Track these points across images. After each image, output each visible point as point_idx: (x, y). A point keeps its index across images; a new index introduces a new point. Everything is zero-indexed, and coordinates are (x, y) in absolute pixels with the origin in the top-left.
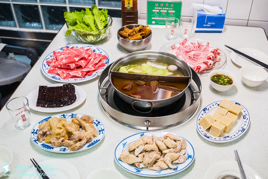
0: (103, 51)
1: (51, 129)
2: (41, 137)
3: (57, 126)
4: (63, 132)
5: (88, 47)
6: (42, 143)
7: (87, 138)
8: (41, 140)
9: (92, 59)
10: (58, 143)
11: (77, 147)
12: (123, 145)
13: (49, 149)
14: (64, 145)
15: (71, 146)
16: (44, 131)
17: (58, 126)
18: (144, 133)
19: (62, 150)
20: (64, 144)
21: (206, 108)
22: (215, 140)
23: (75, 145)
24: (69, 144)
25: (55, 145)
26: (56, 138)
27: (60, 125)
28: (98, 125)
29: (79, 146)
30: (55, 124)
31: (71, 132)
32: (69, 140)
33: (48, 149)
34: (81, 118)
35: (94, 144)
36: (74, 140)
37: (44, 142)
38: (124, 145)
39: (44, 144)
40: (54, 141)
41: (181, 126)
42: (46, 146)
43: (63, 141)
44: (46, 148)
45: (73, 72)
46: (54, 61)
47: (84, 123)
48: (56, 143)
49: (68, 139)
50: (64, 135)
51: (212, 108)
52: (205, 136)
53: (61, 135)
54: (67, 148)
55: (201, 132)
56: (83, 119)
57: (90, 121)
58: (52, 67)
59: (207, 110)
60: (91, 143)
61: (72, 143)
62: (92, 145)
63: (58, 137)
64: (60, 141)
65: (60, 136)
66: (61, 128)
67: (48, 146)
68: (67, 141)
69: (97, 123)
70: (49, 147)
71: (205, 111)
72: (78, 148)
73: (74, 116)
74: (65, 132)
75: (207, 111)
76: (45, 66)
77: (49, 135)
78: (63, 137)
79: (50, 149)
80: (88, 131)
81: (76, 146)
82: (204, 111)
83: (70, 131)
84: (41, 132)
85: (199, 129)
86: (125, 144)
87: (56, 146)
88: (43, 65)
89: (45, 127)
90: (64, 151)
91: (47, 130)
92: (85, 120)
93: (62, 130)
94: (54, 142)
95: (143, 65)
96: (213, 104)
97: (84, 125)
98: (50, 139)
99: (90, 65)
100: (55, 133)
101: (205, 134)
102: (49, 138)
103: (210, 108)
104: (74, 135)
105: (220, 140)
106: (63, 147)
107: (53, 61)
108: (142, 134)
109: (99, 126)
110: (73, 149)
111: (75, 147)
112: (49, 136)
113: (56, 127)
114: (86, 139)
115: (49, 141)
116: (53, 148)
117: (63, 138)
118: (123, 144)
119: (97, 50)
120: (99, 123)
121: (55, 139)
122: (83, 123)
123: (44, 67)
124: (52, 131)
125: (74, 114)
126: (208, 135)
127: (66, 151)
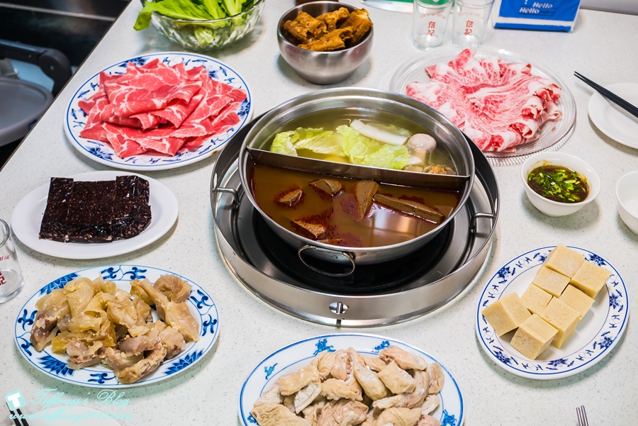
0: (235, 76)
1: (70, 313)
2: (41, 336)
3: (85, 307)
4: (103, 327)
5: (198, 61)
6: (43, 354)
7: (166, 346)
8: (40, 345)
9: (204, 102)
10: (85, 358)
11: (135, 376)
12: (266, 371)
13: (60, 374)
14: (102, 361)
15: (121, 368)
16: (51, 319)
17: (89, 308)
18: (328, 339)
19: (97, 378)
20: (104, 359)
21: (508, 269)
22: (524, 369)
23: (132, 368)
24: (116, 361)
25: (77, 363)
26: (82, 341)
27: (94, 306)
28: (201, 305)
29: (143, 373)
30: (81, 301)
31: (125, 326)
32: (118, 348)
33: (58, 372)
34: (156, 284)
35: (186, 365)
36: (130, 355)
37: (49, 350)
38: (269, 371)
39: (50, 356)
40: (77, 353)
41: (434, 317)
42: (53, 363)
43: (99, 352)
44: (53, 369)
45: (148, 137)
46: (101, 102)
47: (161, 298)
48: (81, 357)
49: (114, 345)
50: (103, 334)
51: (525, 268)
52: (497, 357)
53: (95, 332)
54: (111, 375)
55: (487, 342)
56: (160, 285)
57: (181, 294)
58: (93, 122)
59: (510, 274)
60: (177, 360)
61: (125, 362)
62: (180, 368)
63: (88, 339)
64: (92, 351)
65: (92, 337)
66: (97, 315)
67: (58, 363)
68: (111, 352)
69: (199, 298)
70: (62, 368)
71: (504, 277)
72: (139, 377)
73: (139, 274)
74: (107, 326)
75: (509, 277)
76: (74, 115)
77: (64, 331)
78: (102, 339)
79: (64, 373)
80: (172, 323)
81: (134, 373)
82: (501, 275)
83: (120, 323)
84: (40, 324)
85: (483, 333)
86: (272, 368)
87: (79, 366)
88: (70, 111)
89: (55, 309)
90: (101, 382)
91: (59, 317)
92: (165, 290)
93: (99, 320)
94: (75, 355)
95: (339, 129)
96: (527, 256)
97: (163, 306)
98: (66, 343)
99: (197, 118)
100: (80, 329)
101: (498, 351)
102: (62, 340)
103: (517, 267)
104: (131, 337)
105: (540, 370)
106: (100, 369)
107: (98, 101)
108: (322, 340)
109: (204, 309)
110: (125, 380)
111: (130, 373)
112: (64, 336)
113: (83, 309)
114: (163, 349)
115: (63, 348)
116: (71, 372)
117: (98, 345)
118: (266, 368)
119: (221, 71)
120: (205, 298)
121: (78, 345)
122: (159, 300)
123: (71, 118)
124: (72, 320)
125: (139, 268)
126: (506, 354)
127: (106, 382)
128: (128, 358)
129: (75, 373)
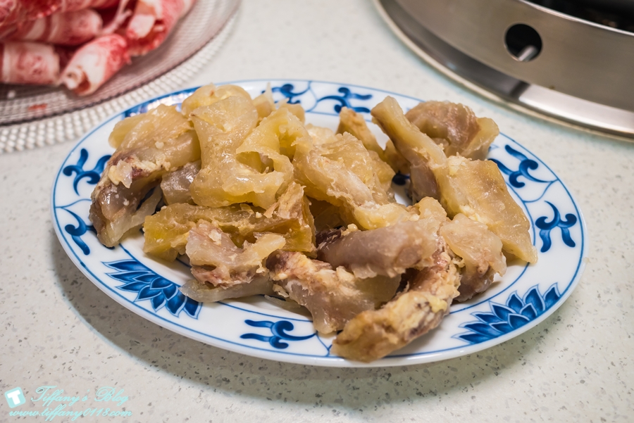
1: (197, 157)
2: (118, 205)
3: (239, 143)
4: (284, 198)
6: (120, 256)
7: (460, 264)
8: (115, 230)
10: (235, 274)
11: (394, 339)
13: (163, 311)
14: (277, 288)
15: (342, 311)
16: (148, 166)
17: (250, 146)
19: (266, 332)
20: (282, 283)
23: (382, 314)
24: (320, 289)
25: (210, 285)
26: (226, 230)
27: (260, 142)
28: (520, 179)
29: (414, 331)
30: (228, 127)
31: (342, 200)
32: (319, 257)
33: (156, 304)
34: (411, 116)
35: (516, 322)
36: (369, 273)
37: (135, 249)
39: (137, 263)
40: (213, 256)
42: (144, 278)
43: (274, 262)
44: (143, 295)
47: (432, 153)
48: (224, 270)
49: (311, 248)
50: (285, 215)
53: (262, 210)
54: (302, 326)
56: (423, 118)
57: (473, 147)
61: (348, 292)
62: (503, 329)
63: (242, 225)
64: (255, 255)
65: (254, 220)
66: (266, 166)
67: (159, 281)
68: (302, 265)
69: (513, 164)
70: (168, 294)
72: (402, 340)
73: (355, 103)
74: (296, 195)
77: (175, 201)
78: (281, 228)
79: (173, 308)
80: (466, 209)
81: (389, 328)
83: (330, 192)
84: (120, 174)
87: (216, 294)
89: (159, 145)
90: (276, 344)
91: (167, 165)
92: (433, 134)
93: (274, 180)
94: (208, 261)
97: (434, 166)
98: (182, 232)
100: (221, 195)
102: (173, 221)
104: (361, 228)
106: (272, 312)
109: (531, 190)
110: (362, 345)
111: (377, 329)
112: (177, 212)
113: (231, 148)
114: (453, 270)
115: (174, 244)
116: (192, 307)
117: (275, 243)
120: (529, 164)
121: (217, 236)
122: (423, 152)
124: (203, 172)
125: (353, 90)
127: (294, 346)
128: (359, 284)
129: (205, 312)
